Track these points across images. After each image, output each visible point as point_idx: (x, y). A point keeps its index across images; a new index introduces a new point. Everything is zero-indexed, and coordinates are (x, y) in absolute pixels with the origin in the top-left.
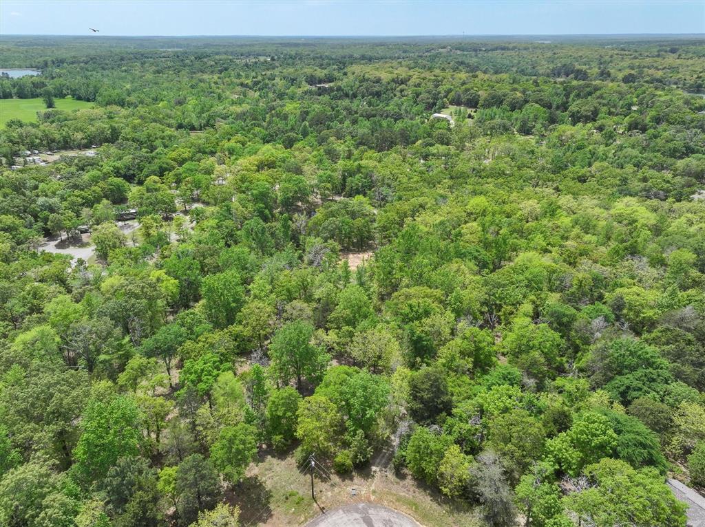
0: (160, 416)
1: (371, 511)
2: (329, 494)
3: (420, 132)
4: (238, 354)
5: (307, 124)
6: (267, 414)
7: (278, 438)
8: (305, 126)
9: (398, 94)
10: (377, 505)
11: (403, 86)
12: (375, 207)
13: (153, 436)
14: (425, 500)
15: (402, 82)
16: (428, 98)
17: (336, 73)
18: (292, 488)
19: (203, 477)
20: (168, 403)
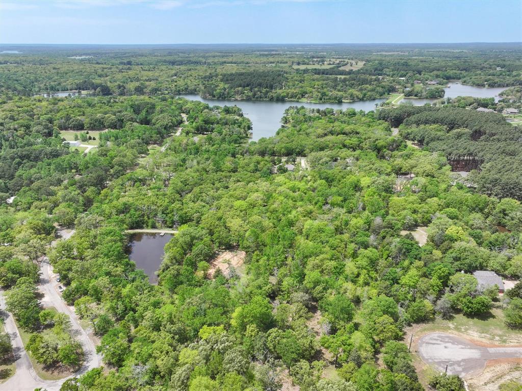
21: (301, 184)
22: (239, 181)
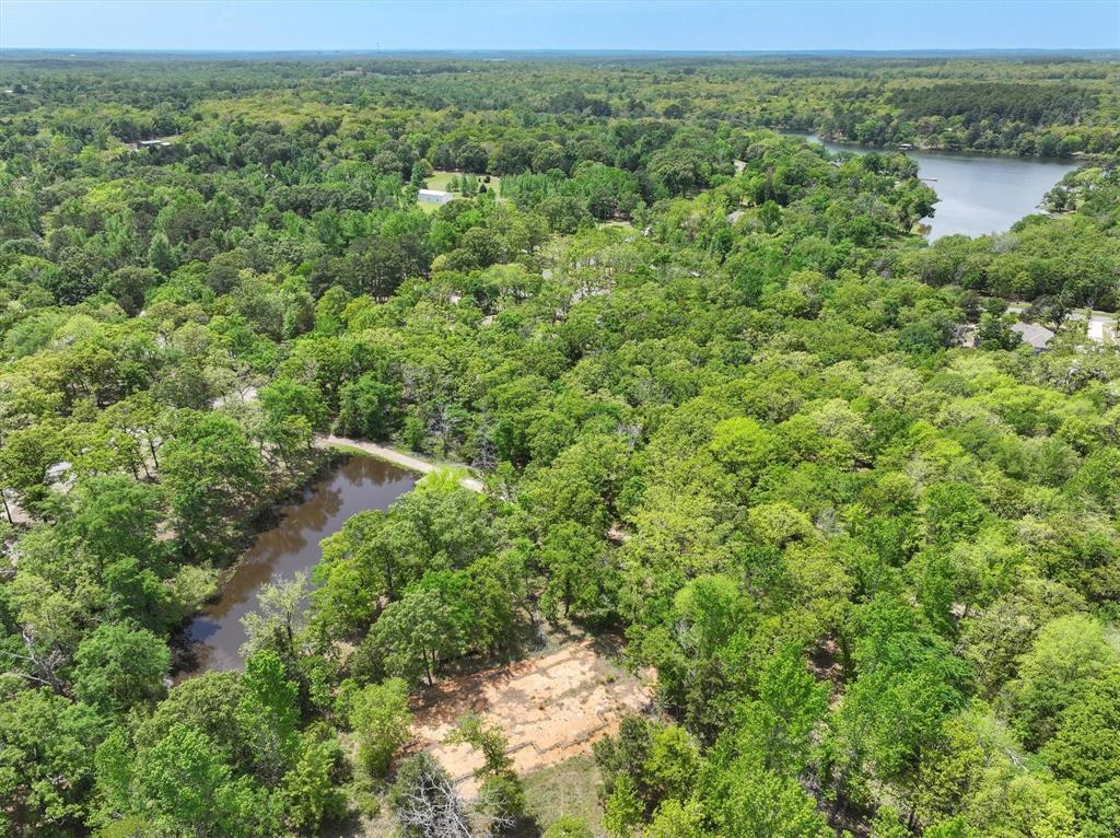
9: (327, 153)
11: (330, 139)
15: (326, 130)
16: (394, 160)
17: (177, 118)
21: (1072, 405)
22: (801, 347)
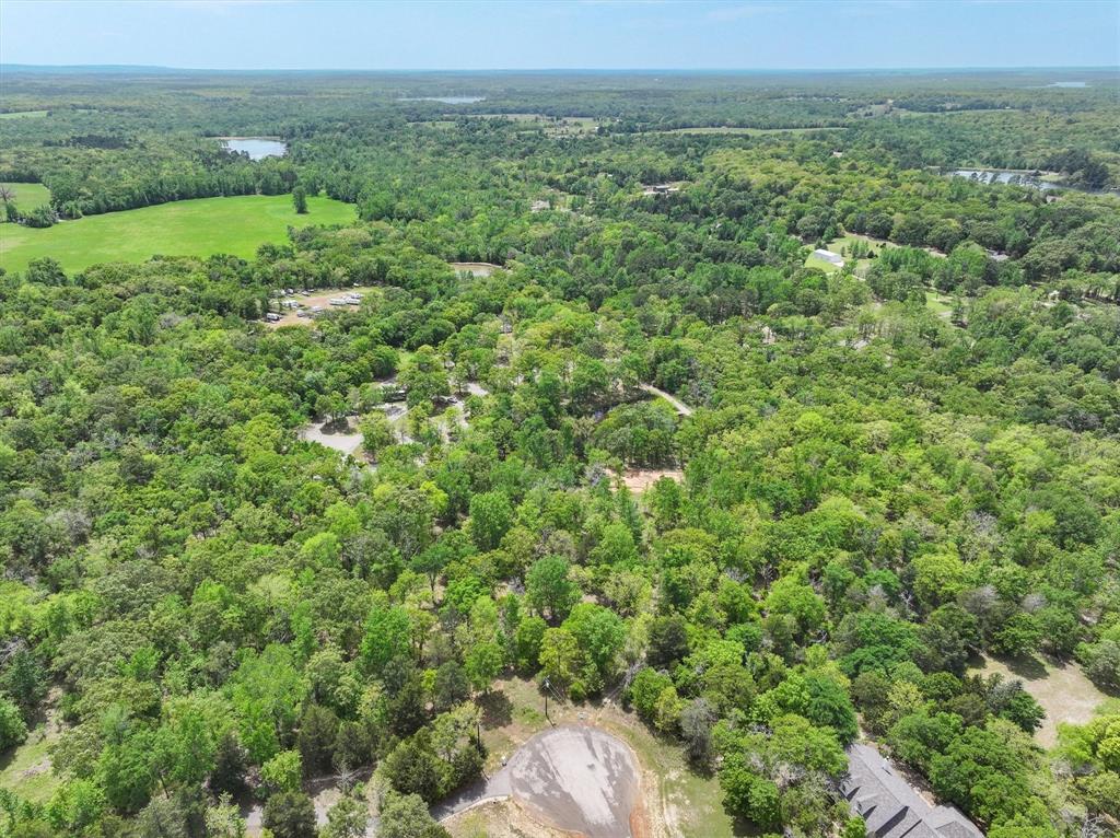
0: (425, 628)
1: (593, 733)
2: (561, 715)
3: (778, 291)
4: (497, 578)
5: (625, 271)
6: (516, 639)
7: (523, 661)
8: (622, 274)
9: (771, 211)
10: (600, 729)
11: (781, 198)
12: (688, 404)
13: (418, 645)
14: (643, 732)
15: (782, 191)
16: (813, 223)
17: (687, 167)
18: (531, 705)
19: (457, 681)
20: (433, 617)
